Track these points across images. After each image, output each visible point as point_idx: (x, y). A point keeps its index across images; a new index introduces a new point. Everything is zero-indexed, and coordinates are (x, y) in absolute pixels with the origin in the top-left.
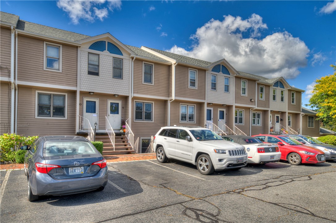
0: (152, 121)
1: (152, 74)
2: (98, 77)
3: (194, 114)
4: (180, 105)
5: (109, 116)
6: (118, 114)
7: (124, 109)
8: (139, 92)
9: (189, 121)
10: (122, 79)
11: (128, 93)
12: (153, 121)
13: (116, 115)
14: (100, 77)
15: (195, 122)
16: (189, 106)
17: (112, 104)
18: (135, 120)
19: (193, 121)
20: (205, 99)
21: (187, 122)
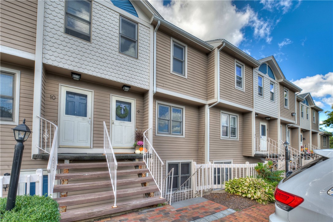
0: (182, 135)
1: (184, 61)
2: (88, 44)
3: (236, 127)
4: (221, 113)
5: (113, 123)
6: (130, 121)
7: (140, 113)
8: (165, 85)
9: (231, 136)
10: (137, 58)
11: (147, 84)
12: (184, 136)
13: (127, 123)
14: (93, 45)
15: (237, 139)
16: (230, 116)
17: (119, 104)
18: (158, 133)
19: (235, 137)
20: (253, 107)
21: (229, 138)
